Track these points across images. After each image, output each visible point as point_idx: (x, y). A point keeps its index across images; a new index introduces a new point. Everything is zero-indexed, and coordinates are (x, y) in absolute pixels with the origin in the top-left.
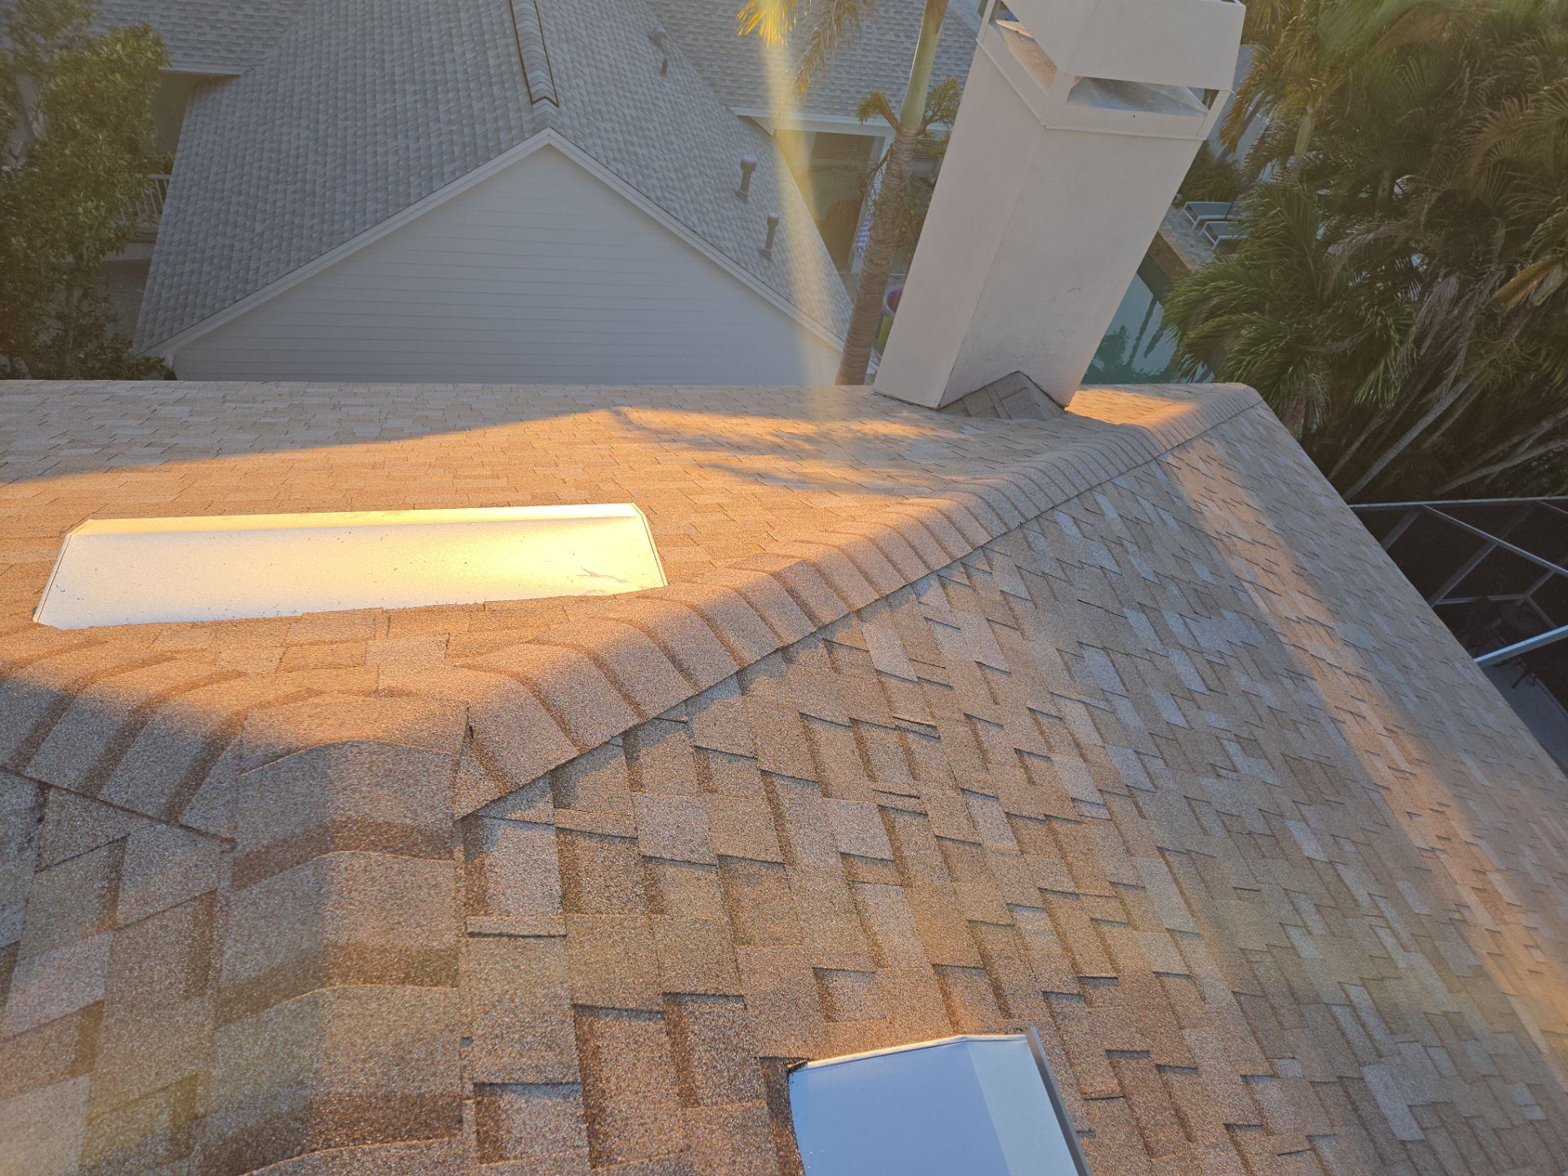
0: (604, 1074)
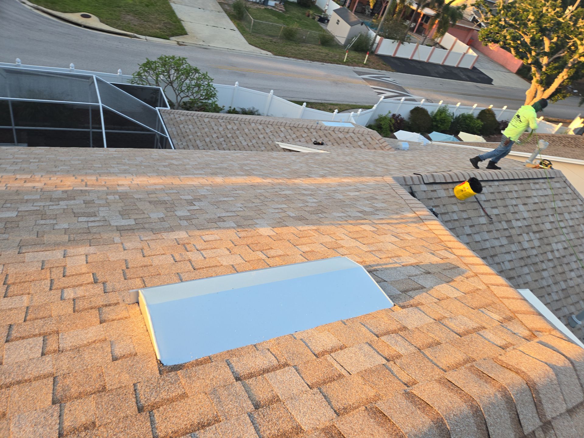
0: (184, 427)
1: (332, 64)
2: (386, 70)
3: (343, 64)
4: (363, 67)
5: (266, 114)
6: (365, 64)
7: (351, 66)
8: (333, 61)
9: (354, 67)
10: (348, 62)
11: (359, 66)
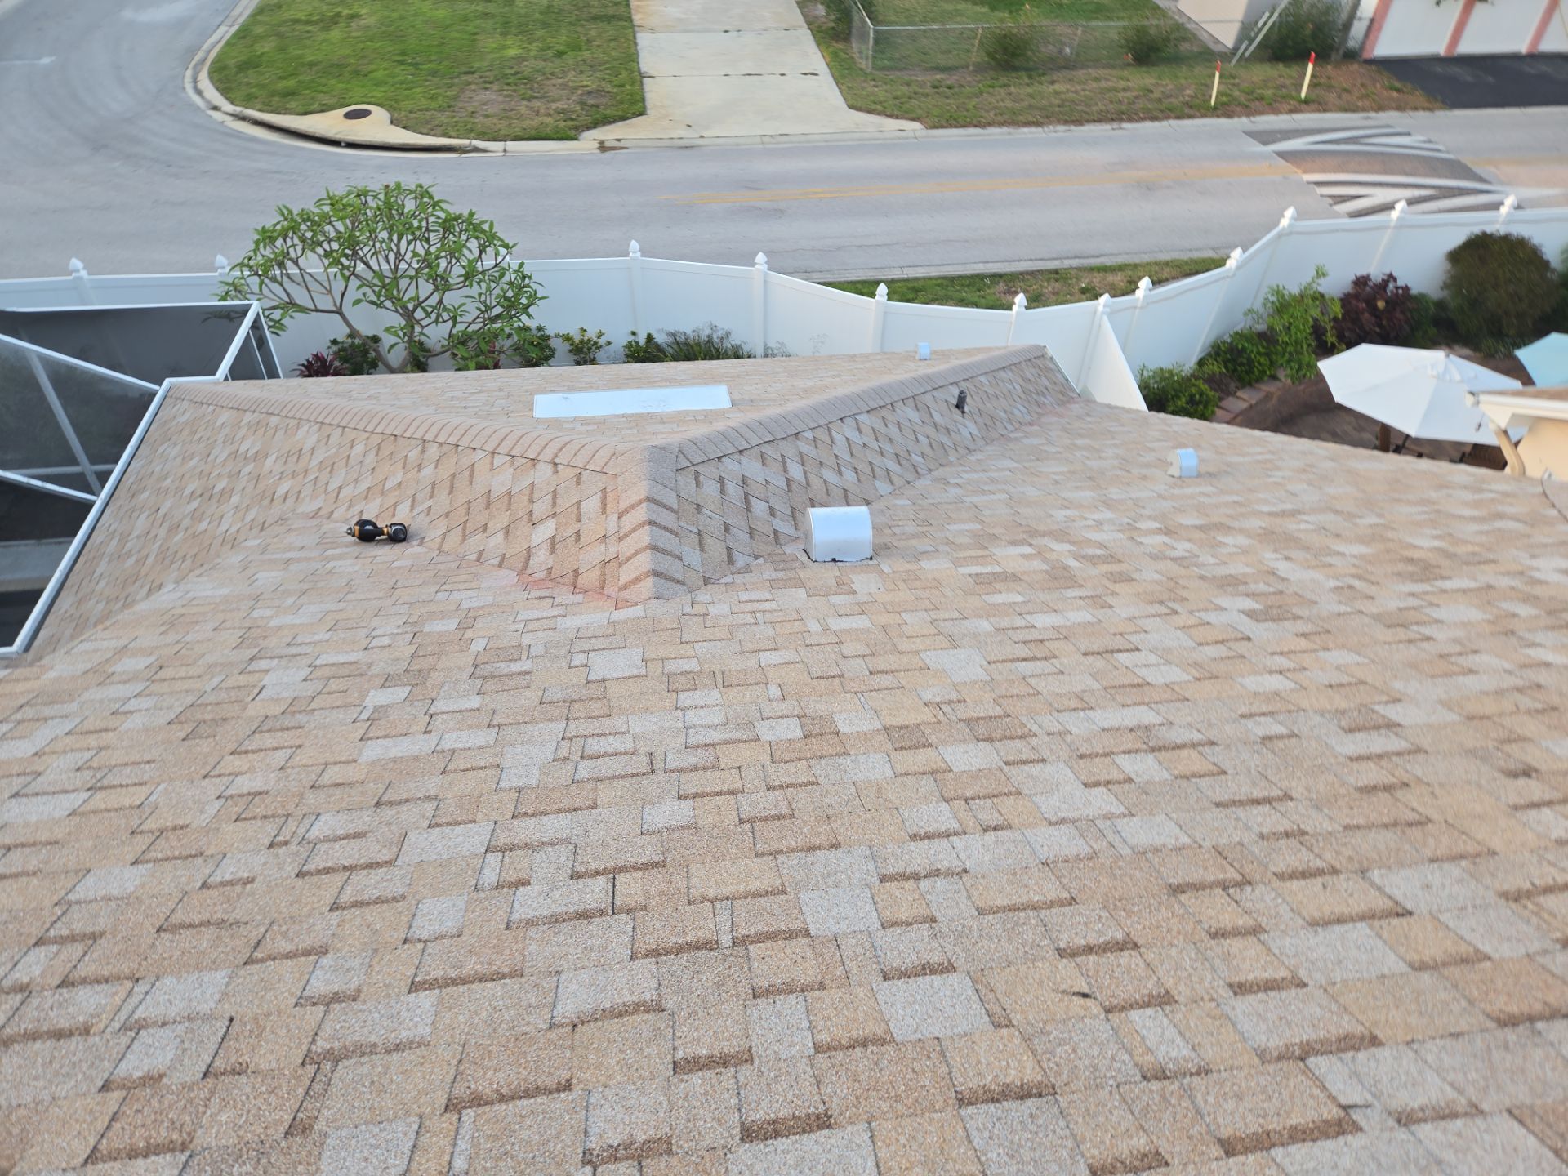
1: (1157, 124)
2: (1399, 108)
3: (1204, 116)
4: (1291, 111)
5: (760, 351)
6: (1306, 102)
7: (1239, 116)
8: (1162, 111)
9: (1253, 119)
10: (1223, 104)
11: (1277, 112)
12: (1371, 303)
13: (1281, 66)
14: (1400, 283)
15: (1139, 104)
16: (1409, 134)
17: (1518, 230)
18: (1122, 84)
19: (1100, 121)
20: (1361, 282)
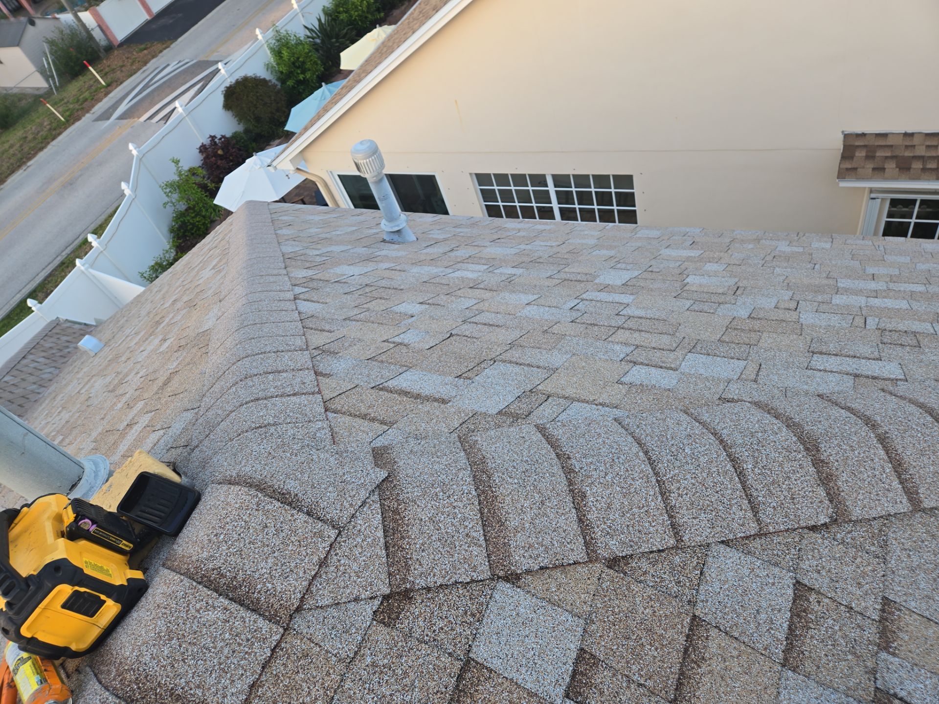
1: (45, 150)
2: (153, 57)
3: (66, 129)
4: (106, 95)
6: (108, 85)
7: (84, 115)
8: (42, 143)
9: (92, 112)
10: (70, 116)
11: (100, 100)
12: (215, 155)
13: (81, 78)
14: (219, 137)
15: (26, 149)
16: (168, 65)
17: (239, 75)
18: (6, 146)
19: (13, 172)
20: (203, 149)
